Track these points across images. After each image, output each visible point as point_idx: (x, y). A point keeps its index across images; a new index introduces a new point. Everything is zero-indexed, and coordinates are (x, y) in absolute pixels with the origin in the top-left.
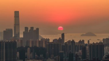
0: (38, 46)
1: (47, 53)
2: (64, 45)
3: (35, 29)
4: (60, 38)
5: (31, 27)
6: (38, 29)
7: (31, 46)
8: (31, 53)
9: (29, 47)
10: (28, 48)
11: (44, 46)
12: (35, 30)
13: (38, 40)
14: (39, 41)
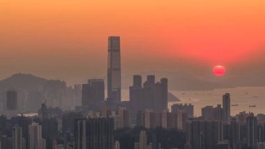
0: (165, 125)
1: (188, 143)
2: (229, 123)
3: (157, 80)
4: (219, 106)
5: (148, 77)
6: (165, 81)
7: (148, 125)
8: (148, 144)
9: (143, 128)
10: (142, 132)
11: (180, 126)
12: (158, 83)
13: (165, 111)
14: (168, 114)
